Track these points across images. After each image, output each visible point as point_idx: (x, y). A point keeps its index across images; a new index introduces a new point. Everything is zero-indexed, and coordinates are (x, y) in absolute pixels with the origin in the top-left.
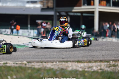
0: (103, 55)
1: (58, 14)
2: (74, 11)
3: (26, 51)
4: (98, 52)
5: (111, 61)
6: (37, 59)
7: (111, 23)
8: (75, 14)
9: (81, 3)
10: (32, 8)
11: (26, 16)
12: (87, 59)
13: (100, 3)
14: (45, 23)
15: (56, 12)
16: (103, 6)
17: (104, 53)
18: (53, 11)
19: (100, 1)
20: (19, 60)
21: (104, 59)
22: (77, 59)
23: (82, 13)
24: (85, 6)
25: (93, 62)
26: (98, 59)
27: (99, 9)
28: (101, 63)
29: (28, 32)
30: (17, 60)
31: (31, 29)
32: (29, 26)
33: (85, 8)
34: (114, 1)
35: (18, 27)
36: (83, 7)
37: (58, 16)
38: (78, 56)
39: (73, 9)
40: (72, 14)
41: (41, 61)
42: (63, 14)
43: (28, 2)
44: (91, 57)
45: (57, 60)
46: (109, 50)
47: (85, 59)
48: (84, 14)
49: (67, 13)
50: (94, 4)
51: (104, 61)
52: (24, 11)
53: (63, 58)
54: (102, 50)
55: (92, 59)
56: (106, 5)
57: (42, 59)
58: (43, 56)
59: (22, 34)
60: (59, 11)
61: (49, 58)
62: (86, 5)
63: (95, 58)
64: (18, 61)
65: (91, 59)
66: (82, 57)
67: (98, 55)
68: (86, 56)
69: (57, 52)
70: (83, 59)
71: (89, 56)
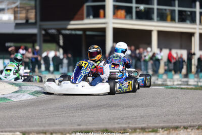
0: (142, 117)
1: (43, 32)
2: (70, 27)
3: (9, 109)
4: (132, 109)
5: (160, 128)
6: (36, 126)
7: (133, 48)
8: (73, 32)
9: (82, 14)
12: (119, 126)
13: (114, 13)
14: (23, 50)
15: (41, 29)
16: (121, 18)
17: (141, 111)
18: (36, 28)
19: (116, 10)
20: (7, 129)
22: (102, 126)
23: (84, 30)
24: (90, 18)
25: (130, 131)
26: (137, 126)
27: (114, 23)
28: (145, 133)
30: (3, 130)
33: (90, 23)
34: (138, 10)
36: (86, 21)
37: (44, 35)
38: (101, 118)
39: (69, 24)
40: (67, 32)
41: (43, 130)
42: (53, 31)
44: (124, 121)
45: (70, 128)
46: (147, 106)
47: (117, 126)
48: (88, 33)
49: (59, 31)
50: (104, 16)
51: (148, 129)
53: (79, 125)
54: (137, 106)
55: (128, 127)
56: (125, 18)
57: (44, 127)
58: (43, 119)
60: (45, 27)
61: (55, 124)
62: (91, 17)
63: (132, 124)
64: (6, 132)
65: (126, 126)
66: (109, 121)
67: (133, 116)
68: (114, 119)
69: (63, 111)
70: (112, 125)
71: (120, 118)
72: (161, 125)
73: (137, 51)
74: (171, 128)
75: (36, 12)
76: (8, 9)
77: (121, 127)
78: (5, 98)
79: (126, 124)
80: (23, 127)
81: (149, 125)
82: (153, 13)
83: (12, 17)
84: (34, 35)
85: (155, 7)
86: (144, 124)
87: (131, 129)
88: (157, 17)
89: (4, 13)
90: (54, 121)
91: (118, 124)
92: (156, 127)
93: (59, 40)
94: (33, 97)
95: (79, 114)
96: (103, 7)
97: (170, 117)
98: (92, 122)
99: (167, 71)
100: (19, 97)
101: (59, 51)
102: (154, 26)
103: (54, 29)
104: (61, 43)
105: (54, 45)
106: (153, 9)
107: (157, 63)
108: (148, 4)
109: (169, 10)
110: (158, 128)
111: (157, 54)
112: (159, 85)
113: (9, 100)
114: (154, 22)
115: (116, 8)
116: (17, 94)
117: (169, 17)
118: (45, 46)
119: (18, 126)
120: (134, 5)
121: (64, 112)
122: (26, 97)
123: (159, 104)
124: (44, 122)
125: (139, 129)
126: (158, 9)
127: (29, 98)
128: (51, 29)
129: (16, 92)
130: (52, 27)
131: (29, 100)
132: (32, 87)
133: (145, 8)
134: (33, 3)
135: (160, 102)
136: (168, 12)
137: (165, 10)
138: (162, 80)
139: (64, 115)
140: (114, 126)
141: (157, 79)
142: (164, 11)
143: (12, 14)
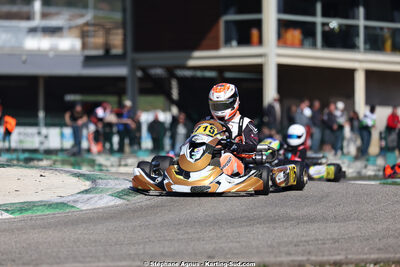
0: (336, 241)
1: (139, 74)
2: (192, 63)
3: (73, 224)
4: (316, 225)
6: (125, 259)
7: (317, 104)
8: (199, 74)
9: (217, 38)
10: (51, 54)
11: (31, 81)
12: (290, 258)
13: (280, 36)
15: (134, 67)
16: (292, 46)
17: (334, 230)
18: (124, 65)
19: (283, 31)
21: (346, 257)
23: (221, 69)
24: (231, 46)
26: (325, 258)
27: (279, 55)
29: (39, 133)
31: (48, 125)
32: (41, 114)
33: (232, 54)
34: (327, 28)
35: (10, 121)
36: (224, 51)
37: (141, 80)
38: (254, 243)
39: (190, 58)
40: (188, 73)
42: (159, 72)
43: (33, 31)
44: (300, 249)
46: (346, 219)
48: (228, 75)
49: (171, 71)
50: (260, 42)
51: (347, 263)
52: (24, 62)
54: (325, 219)
55: (308, 260)
56: (302, 45)
58: (139, 244)
59: (21, 142)
60: (143, 63)
61: (162, 254)
62: (234, 43)
63: (316, 256)
65: (304, 258)
66: (270, 249)
67: (317, 240)
68: (279, 244)
69: (179, 229)
70: (276, 256)
71: (291, 243)
72: (373, 256)
73: (326, 111)
74: (393, 263)
75: (125, 35)
76: (70, 28)
77: (293, 261)
78: (64, 205)
79: (303, 255)
80: (99, 261)
81: (350, 256)
82: (358, 35)
83: (77, 44)
84: (121, 79)
85: (361, 22)
86: (339, 254)
87: (314, 264)
88: (365, 42)
89: (61, 37)
90: (162, 249)
91: (289, 254)
92: (363, 261)
93: (170, 88)
94: (119, 202)
95: (211, 234)
96: (258, 24)
97: (391, 241)
98: (235, 251)
99: (385, 150)
100: (93, 201)
101: (170, 110)
102: (359, 61)
103: (160, 67)
104: (175, 94)
105: (160, 100)
106: (356, 27)
107: (365, 133)
108: (346, 17)
109: (389, 29)
110: (366, 263)
111: (365, 116)
112: (369, 178)
113: (72, 207)
114: (359, 52)
115: (283, 26)
116: (88, 196)
117: (389, 44)
118: (143, 100)
119: (88, 259)
120: (319, 19)
121: (181, 232)
122: (105, 201)
123: (370, 215)
124: (142, 251)
125: (330, 265)
126: (366, 28)
127: (112, 203)
128: (155, 67)
129: (86, 191)
130: (157, 63)
131: (112, 207)
132: (116, 181)
133: (340, 26)
134: (118, 16)
135: (372, 211)
136: (387, 34)
137: (382, 29)
138: (375, 168)
139: (180, 236)
140: (279, 259)
141: (366, 167)
142: (379, 31)
143: (76, 37)
